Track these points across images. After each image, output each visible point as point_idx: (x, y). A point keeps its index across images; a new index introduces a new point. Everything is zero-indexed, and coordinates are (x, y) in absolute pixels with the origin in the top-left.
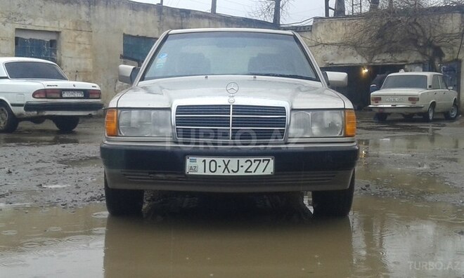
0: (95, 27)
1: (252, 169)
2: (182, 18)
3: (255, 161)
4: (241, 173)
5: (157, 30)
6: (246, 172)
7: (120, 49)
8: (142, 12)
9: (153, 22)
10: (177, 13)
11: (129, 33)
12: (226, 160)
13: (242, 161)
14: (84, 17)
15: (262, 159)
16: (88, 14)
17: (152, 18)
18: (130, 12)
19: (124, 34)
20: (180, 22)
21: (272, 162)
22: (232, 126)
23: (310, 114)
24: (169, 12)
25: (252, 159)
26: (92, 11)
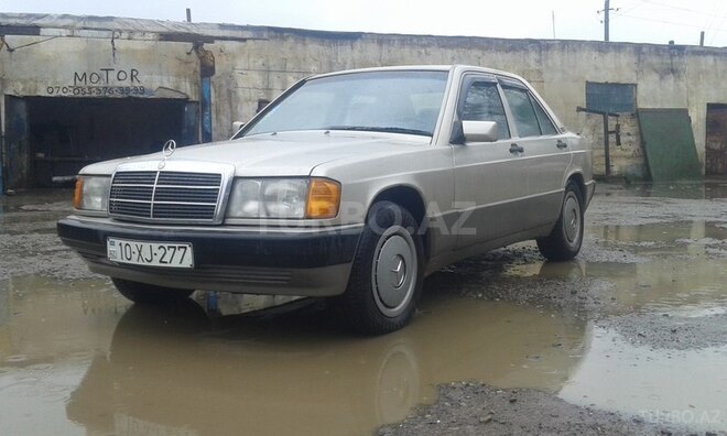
0: (547, 76)
1: (167, 259)
2: (672, 56)
3: (169, 247)
4: (156, 263)
5: (634, 74)
6: (161, 262)
7: (582, 101)
8: (613, 53)
9: (628, 64)
10: (664, 50)
11: (593, 80)
12: (139, 244)
13: (155, 246)
14: (533, 65)
15: (177, 245)
16: (539, 62)
17: (626, 59)
18: (595, 54)
19: (587, 82)
20: (669, 61)
21: (189, 250)
22: (155, 200)
23: (259, 183)
24: (653, 50)
25: (166, 245)
26: (543, 57)
